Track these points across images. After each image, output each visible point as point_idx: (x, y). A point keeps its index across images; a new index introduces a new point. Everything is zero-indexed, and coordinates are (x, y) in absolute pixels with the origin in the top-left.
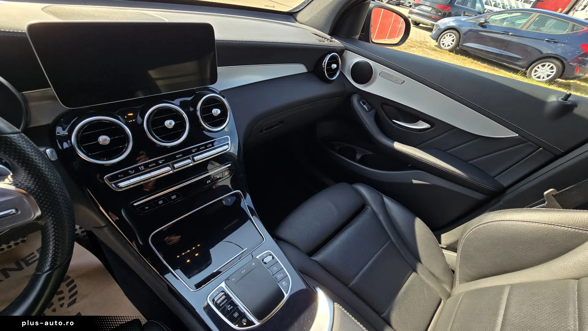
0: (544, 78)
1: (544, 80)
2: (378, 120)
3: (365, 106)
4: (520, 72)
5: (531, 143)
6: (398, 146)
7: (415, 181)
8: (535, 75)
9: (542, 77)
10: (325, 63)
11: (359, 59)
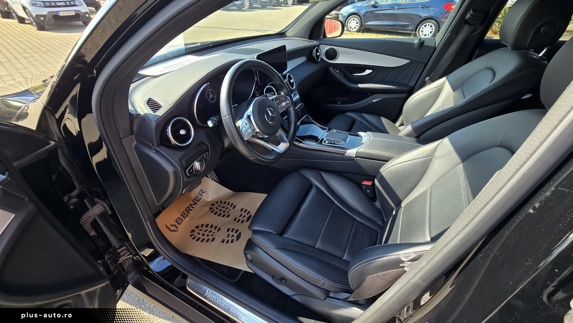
0: (429, 35)
1: (429, 36)
2: (345, 76)
3: (337, 71)
4: (412, 35)
5: (415, 62)
6: (361, 86)
7: (374, 101)
8: (423, 34)
9: (427, 35)
10: (314, 53)
11: (328, 47)
